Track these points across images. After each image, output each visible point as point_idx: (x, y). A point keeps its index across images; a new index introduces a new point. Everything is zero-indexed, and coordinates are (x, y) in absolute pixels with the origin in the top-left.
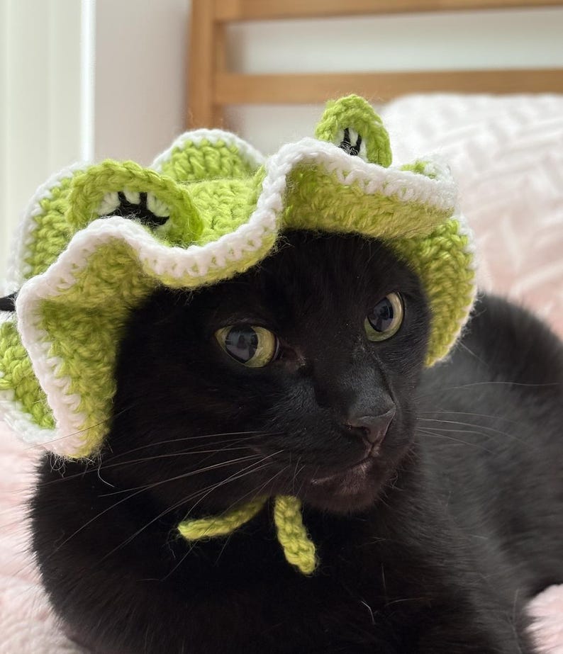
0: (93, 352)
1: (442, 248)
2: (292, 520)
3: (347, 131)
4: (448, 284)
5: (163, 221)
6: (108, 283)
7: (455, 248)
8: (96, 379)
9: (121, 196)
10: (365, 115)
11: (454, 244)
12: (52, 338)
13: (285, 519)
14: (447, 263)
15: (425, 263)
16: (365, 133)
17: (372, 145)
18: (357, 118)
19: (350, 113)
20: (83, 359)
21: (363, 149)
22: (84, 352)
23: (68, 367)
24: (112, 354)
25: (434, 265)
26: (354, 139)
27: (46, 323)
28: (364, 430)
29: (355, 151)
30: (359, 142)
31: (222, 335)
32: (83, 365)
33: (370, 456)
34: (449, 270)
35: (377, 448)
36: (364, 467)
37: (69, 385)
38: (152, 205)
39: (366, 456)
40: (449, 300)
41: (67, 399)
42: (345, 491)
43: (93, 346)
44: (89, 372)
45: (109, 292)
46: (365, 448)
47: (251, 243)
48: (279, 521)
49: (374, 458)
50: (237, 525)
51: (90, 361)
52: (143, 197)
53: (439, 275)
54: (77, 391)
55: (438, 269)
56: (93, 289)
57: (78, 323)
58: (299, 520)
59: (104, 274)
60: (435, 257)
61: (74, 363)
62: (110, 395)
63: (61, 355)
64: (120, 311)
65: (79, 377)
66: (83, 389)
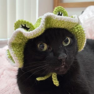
0: (20, 50)
1: (79, 30)
2: (55, 77)
3: (59, 12)
4: (81, 36)
5: (29, 29)
6: (21, 39)
7: (81, 30)
8: (20, 54)
9: (22, 25)
10: (62, 9)
11: (81, 29)
12: (13, 48)
13: (54, 77)
14: (80, 32)
15: (76, 33)
16: (63, 12)
17: (64, 14)
18: (61, 10)
19: (59, 9)
20: (18, 51)
21: (62, 15)
22: (18, 50)
23: (15, 52)
24: (23, 50)
25: (78, 33)
26: (61, 13)
27: (12, 46)
28: (61, 60)
29: (61, 15)
30: (62, 14)
31: (39, 46)
32: (18, 52)
33: (64, 64)
34: (80, 34)
35: (64, 63)
36: (63, 66)
37: (16, 55)
38: (27, 26)
39: (63, 64)
40: (81, 39)
41: (16, 58)
42: (61, 71)
43: (20, 49)
44: (19, 53)
45: (21, 40)
46: (62, 63)
47: (40, 30)
48: (53, 77)
49: (65, 65)
50: (46, 78)
51: (19, 51)
52: (25, 25)
53: (79, 35)
54: (17, 56)
55: (79, 34)
56: (18, 40)
57: (17, 46)
58: (56, 77)
59: (20, 37)
60: (78, 32)
61: (16, 52)
62: (23, 57)
63: (14, 51)
64: (24, 44)
65: (17, 54)
66: (18, 56)
